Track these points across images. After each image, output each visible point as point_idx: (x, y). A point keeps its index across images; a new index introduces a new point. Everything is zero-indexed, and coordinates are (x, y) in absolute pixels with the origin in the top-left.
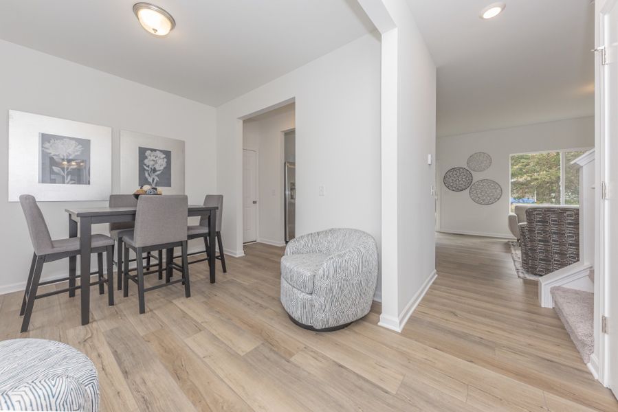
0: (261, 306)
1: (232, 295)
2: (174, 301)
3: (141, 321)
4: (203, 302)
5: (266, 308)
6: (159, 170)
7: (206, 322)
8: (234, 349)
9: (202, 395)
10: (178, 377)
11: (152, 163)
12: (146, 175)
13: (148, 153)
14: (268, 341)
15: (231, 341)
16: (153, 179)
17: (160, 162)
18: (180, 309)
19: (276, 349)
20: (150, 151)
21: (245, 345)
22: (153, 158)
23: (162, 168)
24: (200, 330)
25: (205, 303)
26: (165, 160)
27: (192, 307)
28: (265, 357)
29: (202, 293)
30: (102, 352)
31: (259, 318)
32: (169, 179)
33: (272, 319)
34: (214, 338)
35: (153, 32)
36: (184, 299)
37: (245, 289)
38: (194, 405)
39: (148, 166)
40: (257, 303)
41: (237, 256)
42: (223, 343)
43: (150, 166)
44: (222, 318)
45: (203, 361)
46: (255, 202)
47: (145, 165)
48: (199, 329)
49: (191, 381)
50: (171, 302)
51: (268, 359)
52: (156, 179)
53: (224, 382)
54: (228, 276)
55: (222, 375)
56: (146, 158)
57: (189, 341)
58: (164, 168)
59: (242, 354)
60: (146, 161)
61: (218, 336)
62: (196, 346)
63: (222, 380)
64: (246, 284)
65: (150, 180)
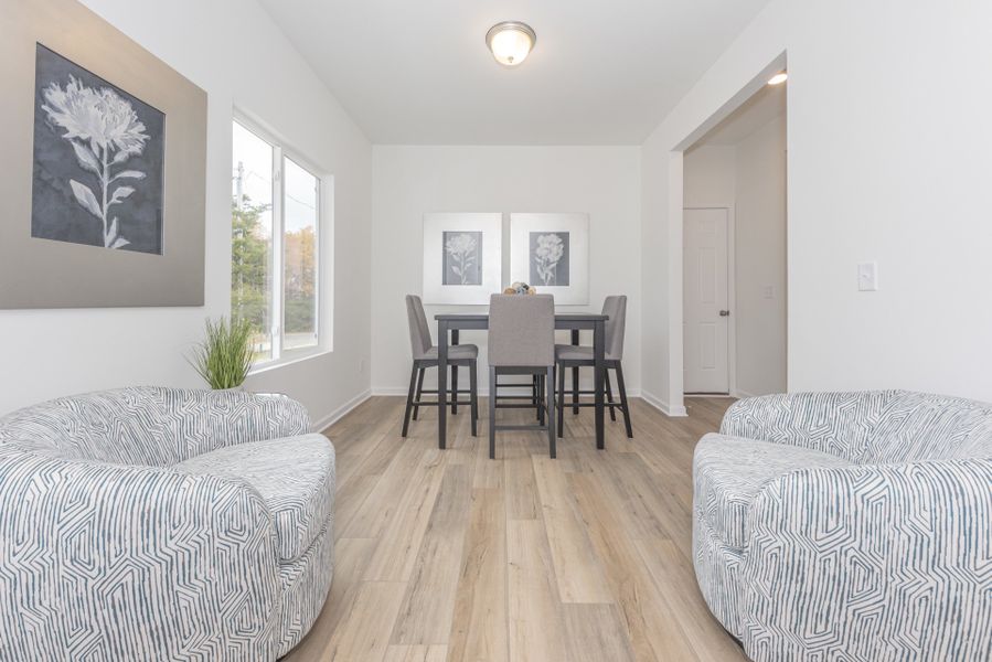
0: (658, 527)
1: (618, 481)
2: (534, 457)
3: (485, 467)
4: (567, 474)
5: (666, 536)
6: (554, 262)
7: (551, 508)
8: (559, 580)
9: (469, 623)
10: (465, 573)
11: (545, 252)
12: (539, 270)
13: (541, 239)
14: (627, 609)
15: (564, 561)
16: (547, 275)
17: (555, 249)
18: (534, 473)
19: (630, 637)
20: (542, 236)
21: (580, 586)
22: (547, 245)
23: (557, 258)
24: (535, 517)
25: (569, 476)
27: (548, 475)
28: (599, 636)
29: (575, 458)
30: (432, 488)
31: (639, 550)
32: (567, 274)
33: (664, 567)
34: (544, 541)
35: (507, 63)
36: (546, 458)
37: (648, 479)
38: (452, 631)
39: (540, 258)
40: (652, 517)
41: (670, 415)
42: (551, 560)
43: (543, 257)
44: (576, 515)
45: (506, 568)
46: (724, 314)
47: (538, 256)
48: (535, 514)
49: (473, 590)
50: (530, 456)
51: (602, 645)
52: (550, 274)
53: (507, 626)
54: (634, 446)
55: (512, 612)
56: (538, 246)
57: (511, 525)
58: (560, 258)
59: (565, 600)
60: (538, 251)
61: (551, 543)
62: (516, 537)
63: (507, 622)
64: (656, 471)
65: (543, 277)
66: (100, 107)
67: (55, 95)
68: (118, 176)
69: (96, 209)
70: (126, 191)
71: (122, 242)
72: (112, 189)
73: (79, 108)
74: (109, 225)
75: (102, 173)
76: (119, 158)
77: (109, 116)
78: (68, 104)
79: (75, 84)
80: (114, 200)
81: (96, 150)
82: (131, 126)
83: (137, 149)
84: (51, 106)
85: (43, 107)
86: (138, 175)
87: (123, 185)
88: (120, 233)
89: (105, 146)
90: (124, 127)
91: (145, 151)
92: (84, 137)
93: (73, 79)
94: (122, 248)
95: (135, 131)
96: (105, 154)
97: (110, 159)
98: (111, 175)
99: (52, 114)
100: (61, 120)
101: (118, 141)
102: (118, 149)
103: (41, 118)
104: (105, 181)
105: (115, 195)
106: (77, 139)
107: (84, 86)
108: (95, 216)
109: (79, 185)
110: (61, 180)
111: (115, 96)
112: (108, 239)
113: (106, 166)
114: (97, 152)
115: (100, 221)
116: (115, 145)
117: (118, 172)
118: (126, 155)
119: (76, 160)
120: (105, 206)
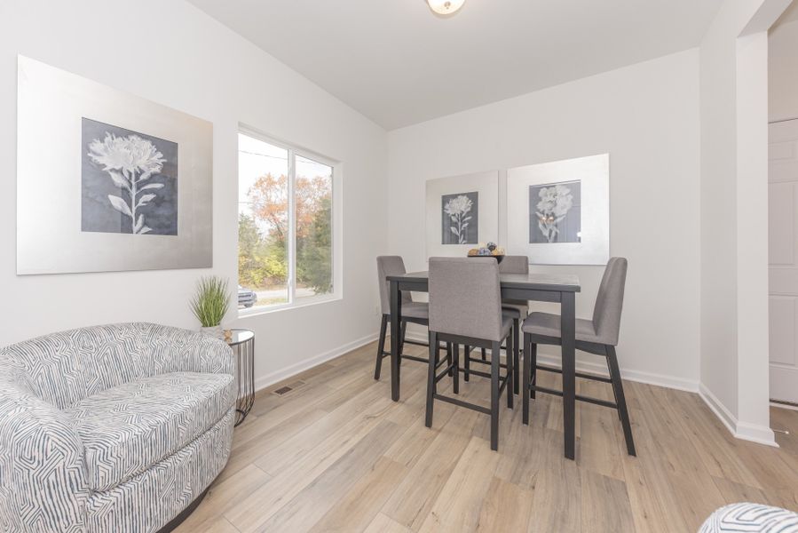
6: (560, 216)
7: (436, 519)
11: (549, 205)
12: (540, 226)
13: (541, 193)
16: (551, 231)
17: (560, 202)
20: (545, 189)
22: (550, 199)
23: (566, 210)
24: (411, 524)
26: (570, 197)
39: (543, 213)
43: (546, 212)
47: (538, 211)
48: (413, 520)
56: (540, 200)
58: (568, 211)
60: (540, 206)
65: (546, 233)
66: (128, 148)
67: (97, 146)
68: (143, 189)
69: (127, 211)
70: (150, 197)
71: (147, 229)
72: (138, 197)
73: (113, 151)
74: (136, 220)
75: (131, 188)
76: (143, 177)
77: (135, 152)
78: (106, 150)
79: (110, 137)
80: (140, 204)
81: (126, 175)
82: (152, 156)
83: (157, 169)
84: (94, 153)
85: (89, 155)
86: (158, 186)
87: (147, 193)
88: (145, 224)
89: (132, 171)
90: (147, 157)
91: (163, 170)
92: (117, 168)
93: (108, 134)
94: (146, 233)
95: (155, 158)
96: (133, 176)
97: (137, 178)
98: (138, 188)
99: (95, 158)
100: (101, 160)
101: (142, 167)
102: (142, 172)
103: (86, 161)
104: (134, 192)
105: (141, 200)
106: (112, 170)
107: (117, 137)
108: (127, 215)
109: (115, 197)
110: (103, 196)
111: (139, 139)
112: (135, 228)
113: (133, 183)
114: (127, 176)
115: (130, 218)
116: (140, 169)
117: (143, 186)
118: (149, 174)
119: (112, 183)
120: (134, 208)
